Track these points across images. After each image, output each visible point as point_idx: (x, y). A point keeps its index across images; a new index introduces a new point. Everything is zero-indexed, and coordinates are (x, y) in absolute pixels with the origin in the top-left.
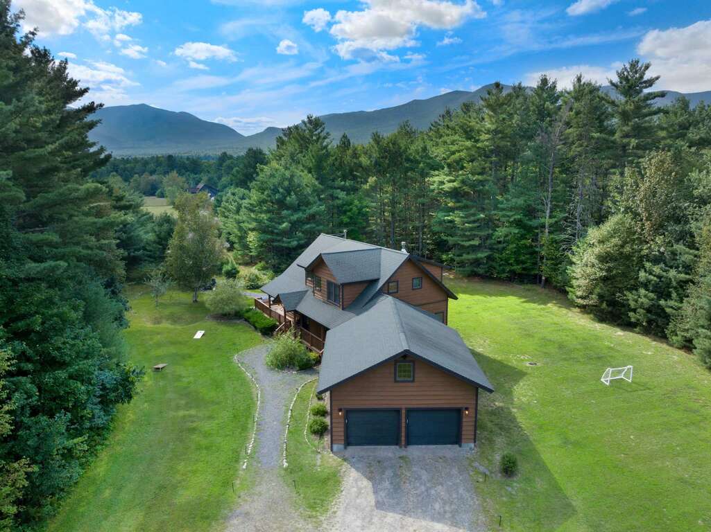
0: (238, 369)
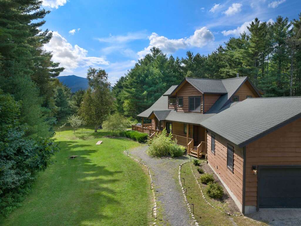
0: (128, 158)
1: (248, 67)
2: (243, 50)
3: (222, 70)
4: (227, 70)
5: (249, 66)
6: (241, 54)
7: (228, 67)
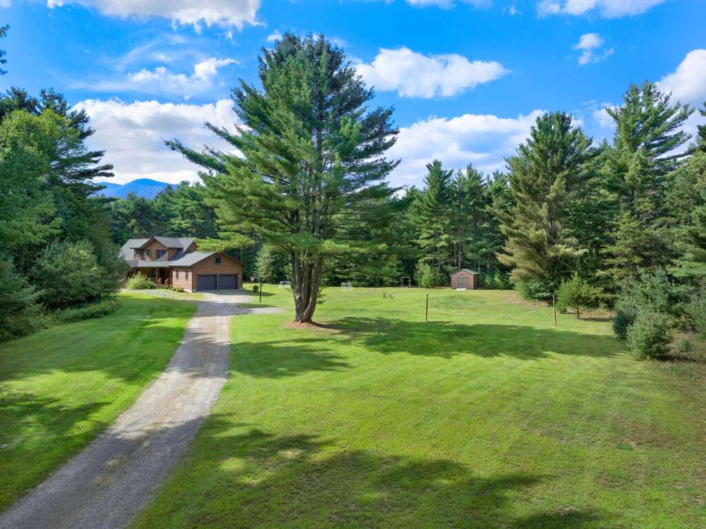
1: (201, 221)
2: (196, 202)
3: (172, 220)
4: (179, 222)
5: (203, 219)
6: (194, 205)
7: (180, 217)
